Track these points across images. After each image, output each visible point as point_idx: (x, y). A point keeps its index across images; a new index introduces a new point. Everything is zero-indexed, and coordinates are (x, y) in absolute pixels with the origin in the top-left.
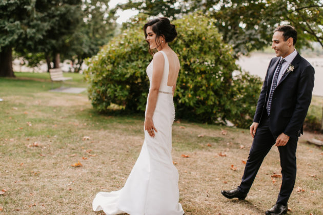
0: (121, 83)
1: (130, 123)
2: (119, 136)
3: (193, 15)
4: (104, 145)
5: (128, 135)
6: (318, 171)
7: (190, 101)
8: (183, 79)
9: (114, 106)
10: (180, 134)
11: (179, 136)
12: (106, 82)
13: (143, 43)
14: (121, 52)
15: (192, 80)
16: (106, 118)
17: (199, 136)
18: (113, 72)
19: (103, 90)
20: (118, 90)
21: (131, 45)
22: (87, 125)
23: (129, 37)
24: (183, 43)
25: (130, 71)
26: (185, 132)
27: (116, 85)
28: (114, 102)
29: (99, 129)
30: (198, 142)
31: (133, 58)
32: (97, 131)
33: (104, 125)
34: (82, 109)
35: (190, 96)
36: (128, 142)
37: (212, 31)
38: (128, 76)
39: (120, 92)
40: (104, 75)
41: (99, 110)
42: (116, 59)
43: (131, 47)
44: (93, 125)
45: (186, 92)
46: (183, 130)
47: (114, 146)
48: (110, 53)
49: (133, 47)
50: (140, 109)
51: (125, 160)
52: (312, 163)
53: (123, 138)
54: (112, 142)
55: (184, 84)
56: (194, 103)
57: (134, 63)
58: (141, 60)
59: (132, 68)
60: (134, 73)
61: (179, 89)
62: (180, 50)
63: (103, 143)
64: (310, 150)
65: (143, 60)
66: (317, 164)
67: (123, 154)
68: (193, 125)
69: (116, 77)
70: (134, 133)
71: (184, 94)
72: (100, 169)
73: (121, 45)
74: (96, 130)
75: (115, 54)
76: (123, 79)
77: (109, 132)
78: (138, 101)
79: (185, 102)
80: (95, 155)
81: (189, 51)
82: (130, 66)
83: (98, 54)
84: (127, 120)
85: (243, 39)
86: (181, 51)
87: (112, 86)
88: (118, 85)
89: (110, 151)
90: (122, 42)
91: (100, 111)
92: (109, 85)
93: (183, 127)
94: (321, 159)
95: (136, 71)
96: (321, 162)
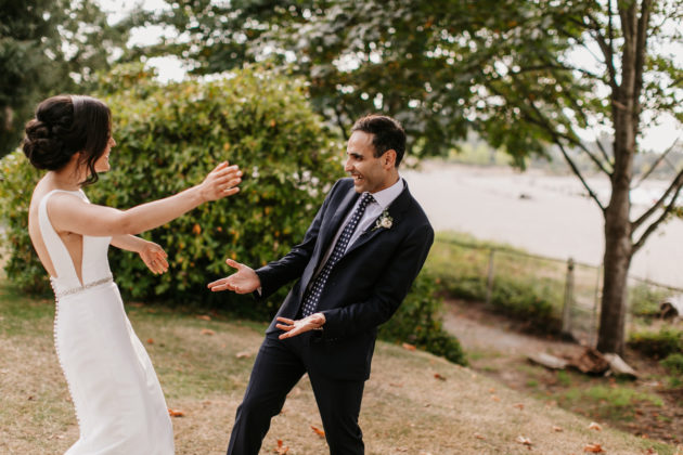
3: (254, 69)
8: (218, 216)
10: (194, 349)
11: (189, 355)
13: (130, 129)
15: (242, 220)
16: (33, 304)
17: (239, 355)
24: (225, 131)
26: (210, 345)
30: (231, 372)
33: (15, 324)
37: (294, 107)
41: (19, 284)
45: (227, 247)
46: (206, 339)
51: (8, 423)
52: (488, 432)
54: (4, 371)
55: (220, 229)
58: (123, 168)
61: (209, 240)
62: (217, 148)
64: (493, 396)
65: (127, 169)
68: (238, 325)
71: (221, 252)
77: (16, 343)
81: (236, 151)
86: (219, 151)
91: (21, 286)
93: (211, 331)
94: (514, 422)
95: (108, 193)
96: (510, 429)
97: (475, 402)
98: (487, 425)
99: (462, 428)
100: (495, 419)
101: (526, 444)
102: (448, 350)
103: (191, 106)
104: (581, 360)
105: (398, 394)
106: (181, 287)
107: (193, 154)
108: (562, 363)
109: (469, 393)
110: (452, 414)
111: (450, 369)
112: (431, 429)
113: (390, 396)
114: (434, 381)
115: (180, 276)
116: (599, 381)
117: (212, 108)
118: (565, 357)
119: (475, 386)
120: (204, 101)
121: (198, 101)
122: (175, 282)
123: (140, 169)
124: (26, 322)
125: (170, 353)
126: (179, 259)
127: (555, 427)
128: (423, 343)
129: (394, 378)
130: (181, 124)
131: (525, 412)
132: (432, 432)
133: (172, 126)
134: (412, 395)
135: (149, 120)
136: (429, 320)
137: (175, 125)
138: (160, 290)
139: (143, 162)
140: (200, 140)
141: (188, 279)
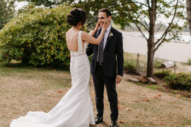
0: (18, 46)
1: (25, 71)
2: (17, 80)
3: (63, 5)
5: (24, 80)
6: (137, 98)
7: (62, 58)
8: (57, 44)
9: (14, 61)
10: (56, 78)
11: (55, 79)
12: (8, 46)
13: (32, 22)
14: (18, 28)
15: (63, 45)
17: (68, 79)
18: (13, 40)
19: (6, 51)
20: (16, 52)
21: (24, 23)
23: (23, 18)
24: (57, 22)
25: (24, 40)
26: (59, 77)
27: (15, 48)
28: (14, 59)
29: (4, 76)
30: (67, 83)
31: (25, 32)
32: (3, 78)
35: (62, 55)
36: (23, 84)
38: (23, 42)
39: (18, 52)
40: (7, 42)
41: (4, 64)
42: (14, 32)
43: (24, 25)
45: (60, 52)
46: (58, 75)
47: (14, 87)
48: (10, 28)
49: (26, 25)
50: (31, 63)
51: (22, 95)
52: (134, 93)
53: (20, 82)
54: (13, 84)
55: (58, 48)
56: (64, 59)
57: (27, 35)
58: (31, 33)
59: (25, 37)
60: (27, 41)
61: (55, 51)
62: (55, 27)
63: (7, 85)
64: (132, 86)
65: (32, 33)
66: (137, 93)
67: (20, 92)
68: (64, 72)
69: (15, 43)
70: (27, 78)
71: (58, 54)
72: (5, 102)
73: (18, 23)
74: (2, 76)
75: (14, 28)
76: (20, 45)
77: (11, 78)
78: (29, 58)
79: (59, 58)
80: (2, 93)
81: (60, 27)
82: (24, 37)
83: (3, 29)
84: (22, 70)
86: (56, 27)
87: (13, 49)
88: (17, 48)
89: (12, 90)
90: (19, 22)
92: (10, 48)
93: (58, 73)
94: (139, 91)
95: (28, 39)
96: (139, 92)
97: (128, 87)
98: (133, 91)
99: (128, 92)
100: (134, 90)
101: (143, 95)
103: (47, 16)
104: (143, 79)
106: (48, 63)
107: (49, 28)
108: (138, 80)
109: (126, 85)
110: (124, 90)
112: (120, 93)
115: (48, 60)
116: (148, 84)
117: (53, 16)
118: (138, 79)
120: (51, 14)
121: (49, 14)
122: (47, 62)
123: (35, 33)
124: (10, 73)
125: (51, 79)
126: (48, 56)
127: (148, 91)
130: (45, 20)
131: (140, 88)
132: (121, 94)
133: (43, 21)
135: (36, 20)
137: (44, 21)
138: (42, 64)
139: (36, 31)
140: (50, 25)
141: (49, 61)
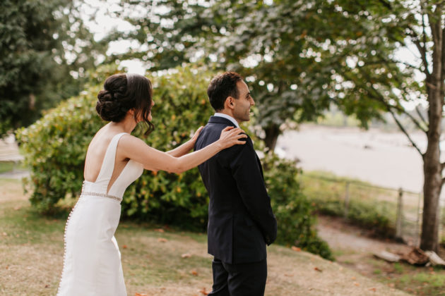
2: (50, 256)
3: (190, 67)
4: (12, 273)
7: (178, 198)
10: (153, 252)
11: (150, 256)
12: (49, 165)
16: (48, 223)
17: (184, 256)
19: (43, 179)
20: (68, 179)
22: (9, 235)
23: (89, 97)
24: (172, 108)
26: (164, 249)
27: (66, 171)
29: (22, 244)
30: (178, 267)
31: (94, 130)
32: (18, 247)
33: (35, 236)
34: (16, 208)
35: (179, 190)
38: (83, 157)
39: (72, 182)
40: (49, 155)
41: (39, 209)
43: (91, 113)
44: (18, 236)
45: (174, 184)
46: (161, 245)
47: (30, 275)
48: (55, 120)
54: (29, 268)
56: (185, 202)
61: (162, 179)
62: (167, 118)
63: (14, 270)
68: (182, 236)
69: (65, 159)
71: (170, 187)
73: (77, 108)
74: (17, 243)
77: (37, 249)
79: (171, 200)
81: (180, 120)
85: (278, 104)
86: (168, 120)
87: (59, 173)
89: (18, 285)
90: (79, 105)
91: (40, 211)
92: (53, 172)
93: (164, 239)
97: (343, 287)
102: (321, 250)
104: (410, 255)
105: (290, 282)
106: (145, 210)
108: (397, 258)
109: (339, 281)
111: (325, 264)
113: (285, 283)
114: (314, 272)
115: (144, 203)
116: (422, 269)
117: (163, 92)
118: (399, 254)
119: (342, 275)
120: (158, 88)
122: (140, 207)
125: (138, 255)
126: (143, 192)
128: (305, 246)
129: (288, 270)
131: (377, 293)
134: (300, 282)
136: (308, 230)
138: (130, 212)
140: (155, 113)
141: (149, 205)
